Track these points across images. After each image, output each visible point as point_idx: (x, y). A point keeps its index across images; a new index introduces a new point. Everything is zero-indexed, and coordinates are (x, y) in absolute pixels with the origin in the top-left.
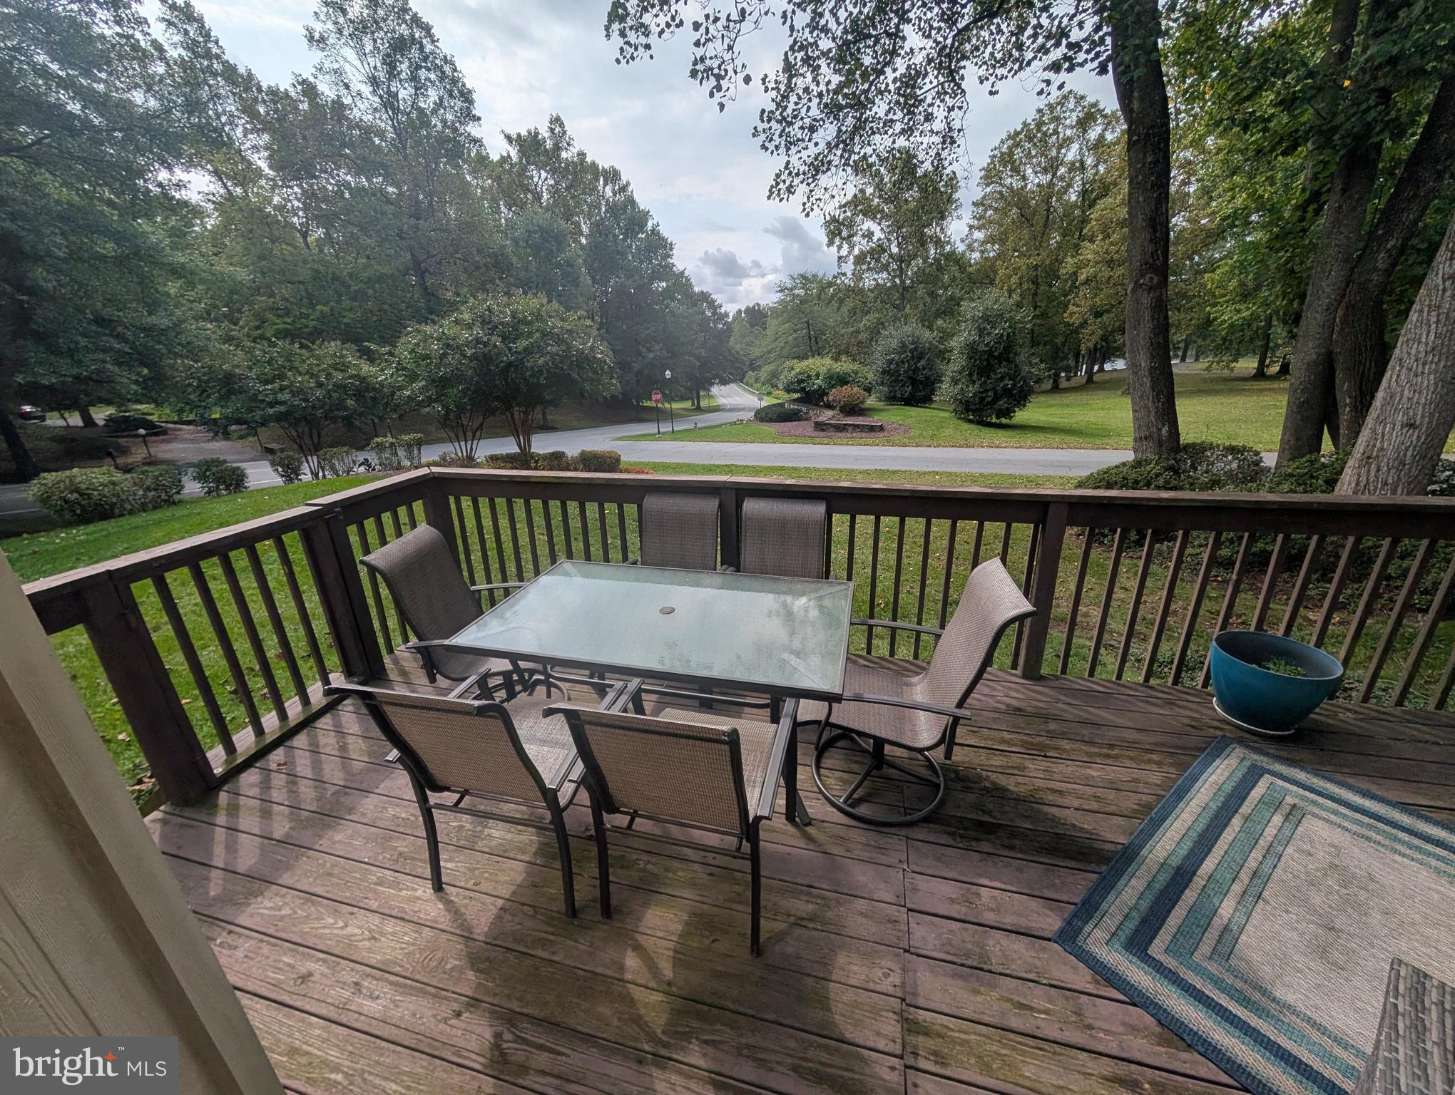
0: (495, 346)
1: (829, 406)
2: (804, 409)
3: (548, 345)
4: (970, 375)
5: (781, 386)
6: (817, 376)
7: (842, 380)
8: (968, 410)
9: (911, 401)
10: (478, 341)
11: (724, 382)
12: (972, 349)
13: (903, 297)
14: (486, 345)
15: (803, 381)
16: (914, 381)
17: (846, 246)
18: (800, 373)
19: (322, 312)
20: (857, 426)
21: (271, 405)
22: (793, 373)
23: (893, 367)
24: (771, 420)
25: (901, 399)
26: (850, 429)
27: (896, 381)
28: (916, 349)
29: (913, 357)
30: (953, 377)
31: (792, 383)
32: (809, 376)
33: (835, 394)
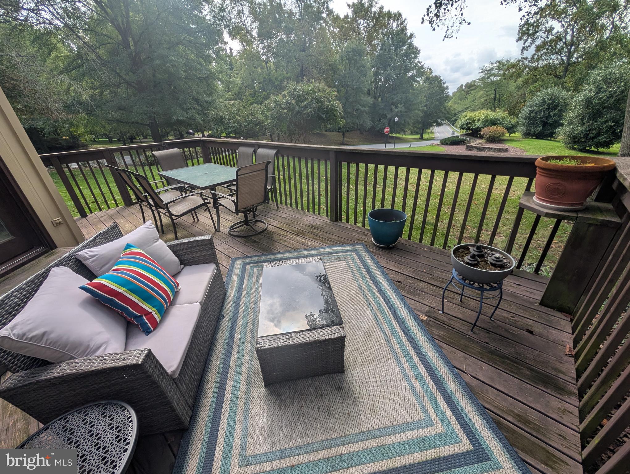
0: (293, 104)
1: (482, 137)
2: (468, 139)
3: (313, 103)
4: (582, 119)
5: (458, 126)
6: (479, 120)
7: (493, 123)
8: (575, 143)
9: (539, 136)
10: (287, 102)
11: (439, 125)
12: (588, 102)
13: (566, 70)
14: (290, 104)
15: (470, 123)
16: (545, 124)
17: (530, 40)
18: (469, 119)
19: (264, 94)
20: (491, 149)
21: (231, 127)
22: (466, 119)
23: (532, 115)
24: (447, 144)
25: (534, 135)
26: (487, 150)
27: (534, 123)
28: (552, 103)
29: (549, 108)
30: (569, 120)
31: (464, 124)
32: (474, 121)
33: (486, 131)
